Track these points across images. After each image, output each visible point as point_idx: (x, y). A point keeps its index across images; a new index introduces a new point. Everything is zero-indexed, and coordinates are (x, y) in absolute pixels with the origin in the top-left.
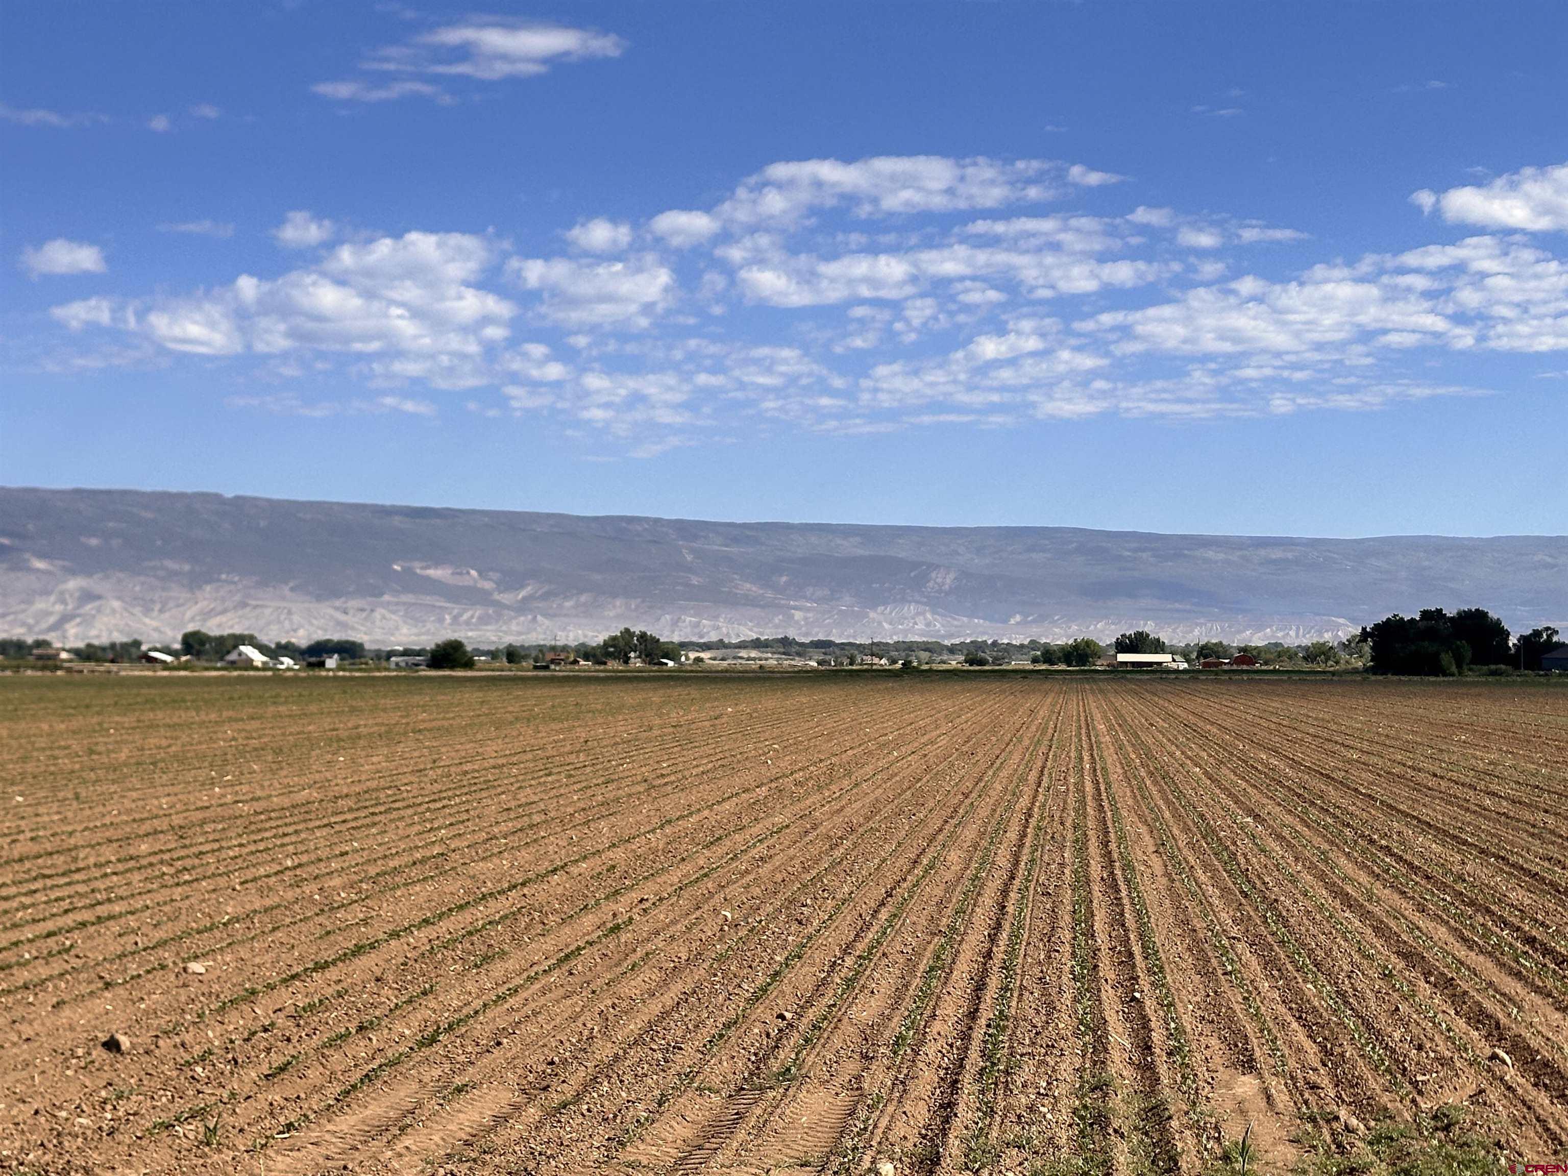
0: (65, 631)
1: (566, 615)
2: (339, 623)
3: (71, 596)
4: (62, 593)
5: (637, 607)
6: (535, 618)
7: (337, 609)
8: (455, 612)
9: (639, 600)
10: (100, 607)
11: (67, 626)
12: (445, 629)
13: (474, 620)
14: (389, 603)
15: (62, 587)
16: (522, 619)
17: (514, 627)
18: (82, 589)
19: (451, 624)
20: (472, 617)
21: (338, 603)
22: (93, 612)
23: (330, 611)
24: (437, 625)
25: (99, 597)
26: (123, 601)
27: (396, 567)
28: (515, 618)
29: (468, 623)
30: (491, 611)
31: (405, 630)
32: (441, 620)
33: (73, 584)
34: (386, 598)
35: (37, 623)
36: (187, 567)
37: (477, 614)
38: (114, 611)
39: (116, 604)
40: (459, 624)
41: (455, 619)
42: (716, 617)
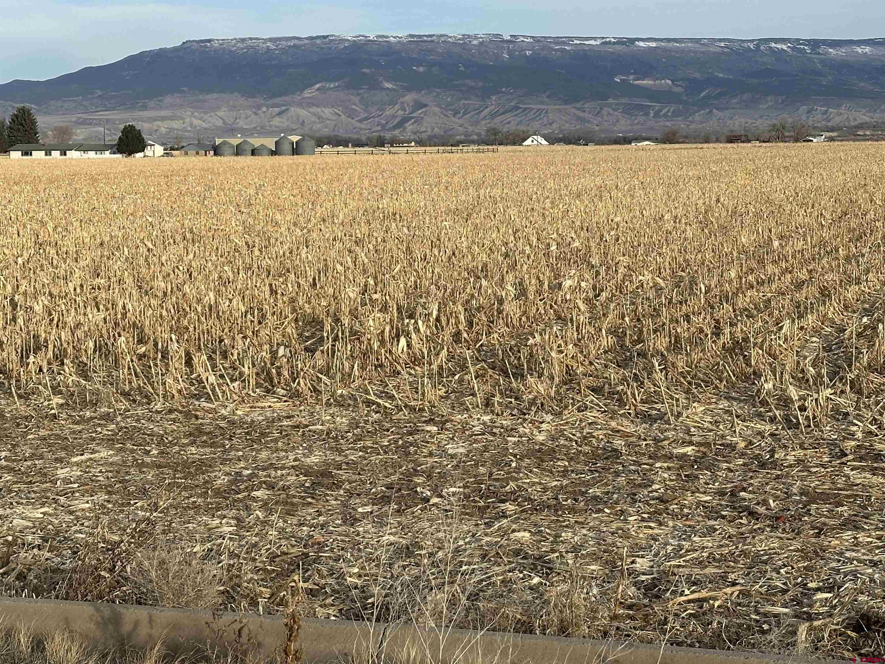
0: (405, 128)
1: (732, 108)
2: (579, 118)
3: (408, 105)
4: (403, 103)
5: (783, 102)
6: (711, 111)
7: (579, 109)
8: (657, 108)
9: (784, 97)
10: (426, 112)
11: (406, 125)
12: (650, 120)
13: (669, 114)
14: (612, 104)
15: (402, 100)
16: (702, 112)
17: (697, 117)
18: (415, 101)
19: (653, 117)
20: (668, 111)
21: (578, 105)
22: (422, 115)
23: (573, 110)
24: (645, 118)
25: (425, 106)
26: (441, 108)
27: (616, 79)
28: (698, 111)
29: (665, 115)
30: (681, 108)
31: (622, 122)
32: (647, 114)
33: (409, 98)
34: (610, 101)
35: (387, 123)
36: (480, 84)
37: (672, 110)
38: (435, 114)
39: (437, 109)
40: (660, 117)
41: (657, 114)
42: (839, 106)
